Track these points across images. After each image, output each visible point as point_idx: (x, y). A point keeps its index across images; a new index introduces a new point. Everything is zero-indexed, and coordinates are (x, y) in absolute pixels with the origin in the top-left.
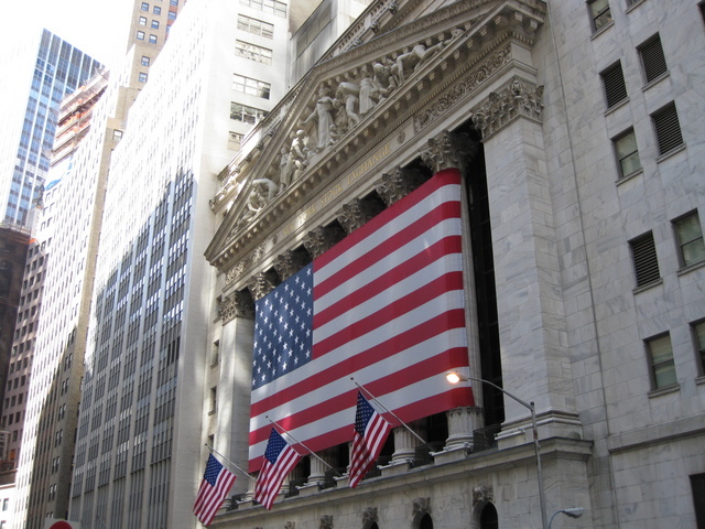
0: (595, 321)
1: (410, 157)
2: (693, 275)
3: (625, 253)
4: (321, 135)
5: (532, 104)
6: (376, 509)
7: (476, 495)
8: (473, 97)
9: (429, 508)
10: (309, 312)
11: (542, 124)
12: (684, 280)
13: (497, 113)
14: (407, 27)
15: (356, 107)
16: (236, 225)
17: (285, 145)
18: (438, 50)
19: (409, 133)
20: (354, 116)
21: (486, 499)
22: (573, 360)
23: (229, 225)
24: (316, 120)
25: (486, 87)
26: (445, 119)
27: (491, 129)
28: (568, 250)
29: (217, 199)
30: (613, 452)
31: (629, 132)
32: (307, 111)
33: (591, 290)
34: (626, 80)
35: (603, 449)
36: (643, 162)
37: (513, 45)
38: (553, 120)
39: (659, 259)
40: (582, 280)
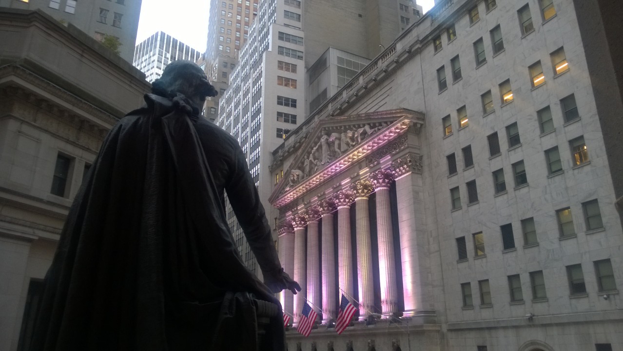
0: (442, 271)
2: (480, 260)
3: (454, 244)
4: (324, 156)
5: (417, 166)
6: (352, 342)
7: (393, 343)
9: (374, 345)
11: (421, 174)
12: (476, 261)
14: (362, 116)
20: (338, 151)
21: (397, 345)
22: (433, 287)
24: (321, 146)
29: (272, 166)
30: (450, 330)
31: (457, 188)
32: (316, 140)
33: (441, 257)
34: (457, 163)
35: (445, 328)
36: (462, 204)
37: (409, 136)
38: (426, 173)
39: (467, 249)
40: (437, 251)
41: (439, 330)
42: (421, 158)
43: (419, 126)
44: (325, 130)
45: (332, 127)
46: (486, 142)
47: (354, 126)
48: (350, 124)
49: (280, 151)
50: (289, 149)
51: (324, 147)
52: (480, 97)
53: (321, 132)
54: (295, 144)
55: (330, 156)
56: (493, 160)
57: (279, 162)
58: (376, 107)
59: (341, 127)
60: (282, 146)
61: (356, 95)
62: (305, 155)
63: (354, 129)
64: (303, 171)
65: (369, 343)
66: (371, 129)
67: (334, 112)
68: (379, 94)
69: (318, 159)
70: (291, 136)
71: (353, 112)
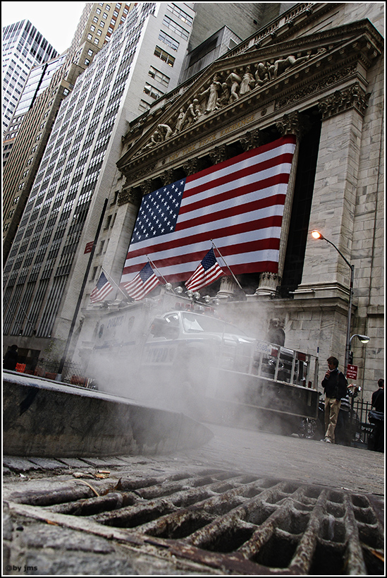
0: (373, 238)
1: (267, 124)
4: (210, 104)
5: (362, 102)
8: (321, 93)
10: (177, 205)
11: (363, 117)
13: (337, 105)
14: (287, 43)
15: (238, 90)
16: (140, 149)
18: (306, 60)
19: (270, 110)
20: (236, 95)
22: (353, 258)
23: (136, 149)
25: (333, 88)
26: (298, 104)
27: (330, 114)
28: (364, 194)
29: (127, 135)
33: (375, 219)
37: (359, 64)
38: (372, 115)
40: (371, 212)
42: (368, 96)
44: (219, 74)
50: (155, 113)
60: (145, 114)
70: (161, 100)
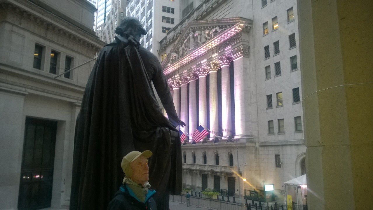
0: (258, 114)
2: (279, 108)
3: (266, 99)
4: (191, 45)
5: (247, 52)
6: (206, 151)
7: (229, 153)
9: (218, 153)
11: (249, 58)
12: (277, 109)
15: (201, 39)
17: (181, 44)
19: (215, 52)
20: (200, 42)
21: (231, 154)
22: (252, 122)
24: (189, 39)
28: (253, 94)
29: (160, 50)
30: (260, 146)
31: (269, 66)
32: (187, 35)
33: (257, 106)
34: (270, 51)
35: (257, 145)
36: (272, 76)
37: (242, 34)
38: (252, 57)
39: (273, 102)
40: (255, 103)
41: (254, 146)
42: (249, 47)
43: (249, 28)
44: (192, 29)
45: (197, 27)
46: (288, 40)
47: (210, 27)
48: (207, 26)
49: (164, 41)
50: (170, 40)
51: (192, 40)
52: (286, 11)
53: (189, 30)
54: (173, 37)
55: (195, 45)
56: (291, 50)
57: (164, 48)
58: (224, 15)
59: (202, 27)
60: (165, 38)
61: (212, 7)
62: (179, 44)
63: (210, 29)
64: (178, 54)
65: (215, 153)
66: (220, 29)
67: (198, 17)
68: (226, 7)
69: (187, 47)
70: (171, 32)
71: (209, 18)
